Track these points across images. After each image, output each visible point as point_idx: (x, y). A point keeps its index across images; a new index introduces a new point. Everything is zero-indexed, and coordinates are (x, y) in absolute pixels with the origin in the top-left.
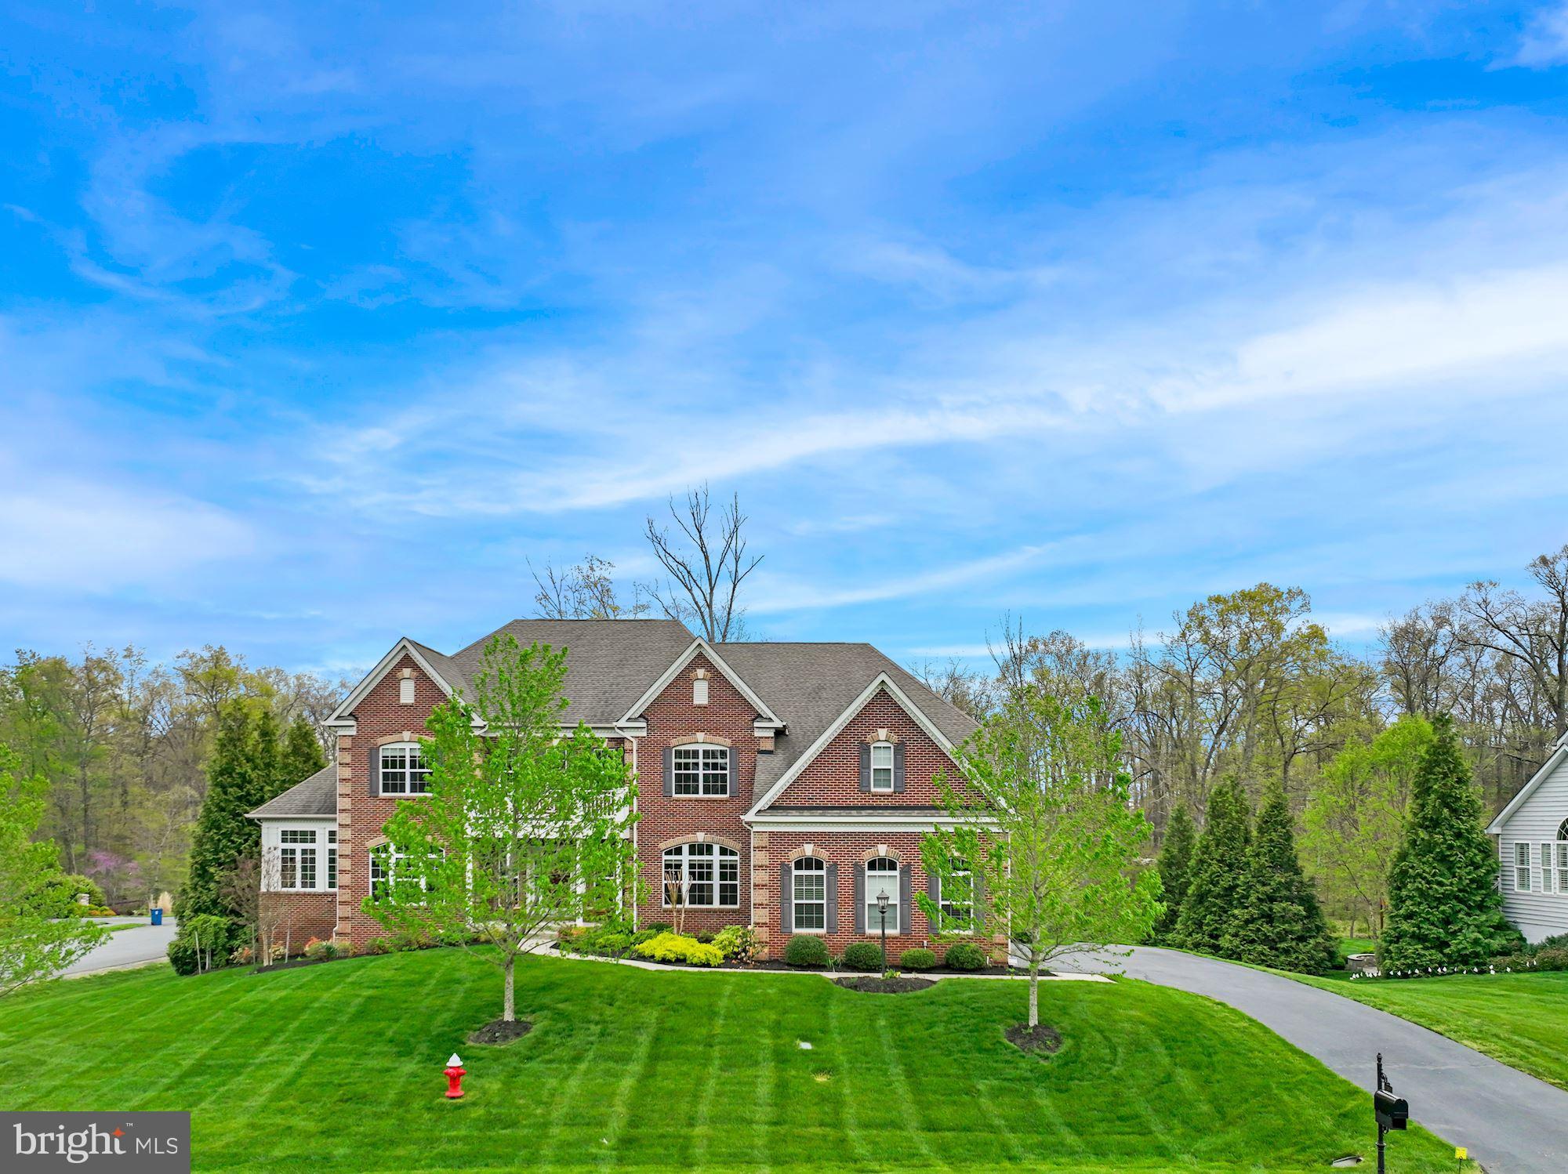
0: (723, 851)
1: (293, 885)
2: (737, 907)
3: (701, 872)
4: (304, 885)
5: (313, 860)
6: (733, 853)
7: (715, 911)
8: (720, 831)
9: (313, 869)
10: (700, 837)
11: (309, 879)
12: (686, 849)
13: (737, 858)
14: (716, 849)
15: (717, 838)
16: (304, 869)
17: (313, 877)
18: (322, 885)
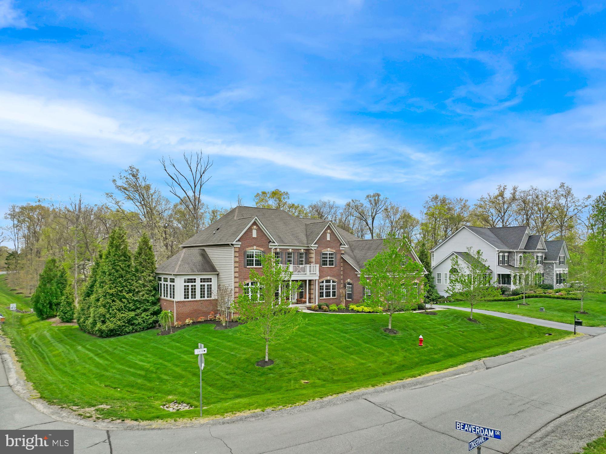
0: (333, 282)
1: (188, 298)
2: (336, 297)
3: (328, 287)
4: (192, 298)
5: (195, 289)
6: (335, 282)
7: (331, 299)
8: (333, 276)
9: (195, 292)
10: (329, 278)
11: (194, 296)
12: (325, 282)
13: (336, 283)
14: (331, 281)
15: (332, 278)
16: (192, 292)
17: (195, 295)
18: (198, 297)
